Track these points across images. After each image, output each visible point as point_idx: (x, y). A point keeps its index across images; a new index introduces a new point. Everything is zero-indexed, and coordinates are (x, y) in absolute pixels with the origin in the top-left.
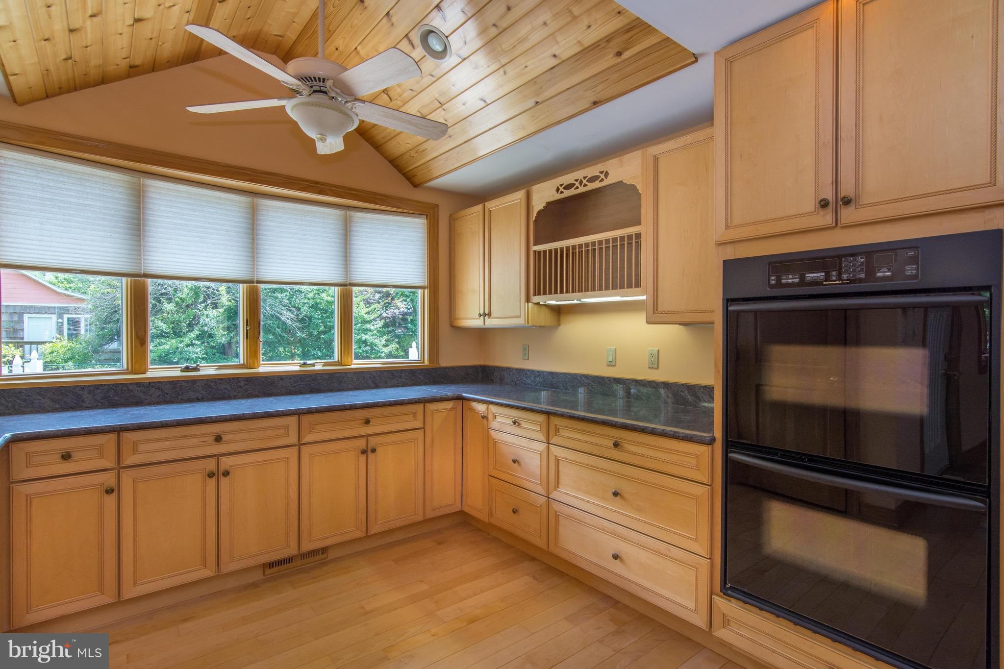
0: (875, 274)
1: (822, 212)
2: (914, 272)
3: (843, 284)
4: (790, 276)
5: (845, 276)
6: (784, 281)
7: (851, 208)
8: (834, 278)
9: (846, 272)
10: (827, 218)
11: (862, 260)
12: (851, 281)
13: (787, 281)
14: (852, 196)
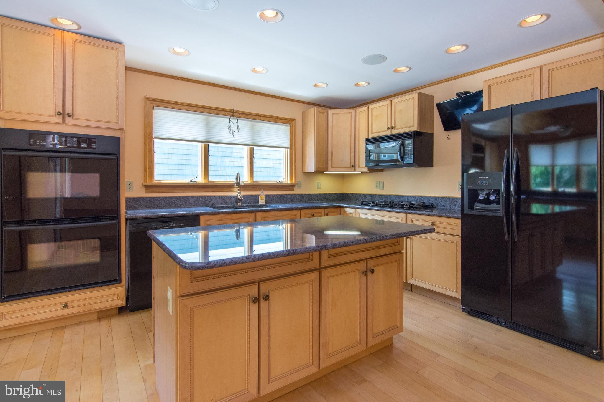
0: (81, 146)
1: (58, 116)
2: (95, 147)
3: (67, 147)
4: (42, 141)
5: (68, 145)
6: (38, 143)
7: (71, 118)
8: (63, 145)
9: (69, 143)
10: (59, 119)
11: (76, 139)
12: (71, 147)
13: (40, 143)
14: (71, 114)
